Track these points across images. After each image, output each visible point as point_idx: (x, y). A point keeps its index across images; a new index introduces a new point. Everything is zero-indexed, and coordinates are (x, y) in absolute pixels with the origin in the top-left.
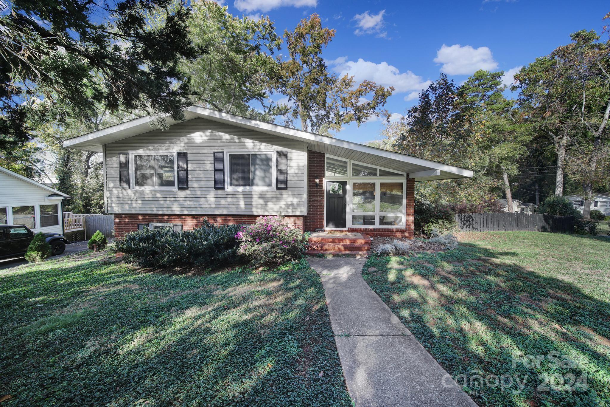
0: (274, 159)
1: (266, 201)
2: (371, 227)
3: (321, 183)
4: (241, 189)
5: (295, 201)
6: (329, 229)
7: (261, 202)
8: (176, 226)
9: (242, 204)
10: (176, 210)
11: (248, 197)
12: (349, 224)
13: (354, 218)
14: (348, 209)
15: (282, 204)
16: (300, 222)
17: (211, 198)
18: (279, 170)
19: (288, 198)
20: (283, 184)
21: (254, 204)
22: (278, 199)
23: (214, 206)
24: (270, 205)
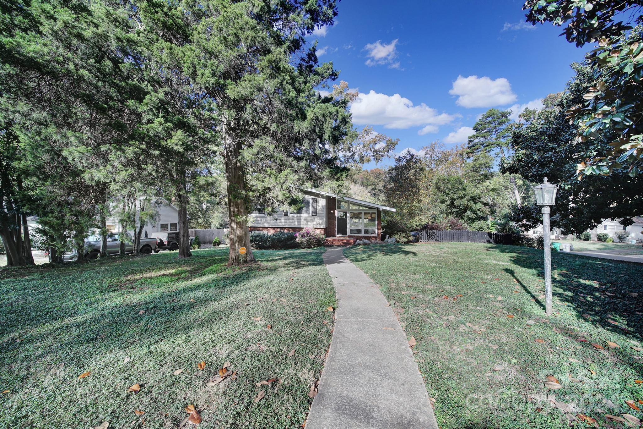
0: (311, 202)
1: (307, 221)
2: (360, 235)
3: (334, 213)
4: (295, 216)
5: (321, 222)
6: (339, 236)
7: (305, 222)
8: (265, 232)
9: (296, 223)
10: (266, 225)
11: (299, 219)
12: (349, 233)
13: (351, 230)
14: (348, 226)
15: (315, 223)
16: (323, 232)
17: (283, 220)
18: (313, 207)
19: (317, 220)
20: (315, 214)
21: (302, 223)
22: (313, 221)
23: (283, 224)
24: (309, 223)
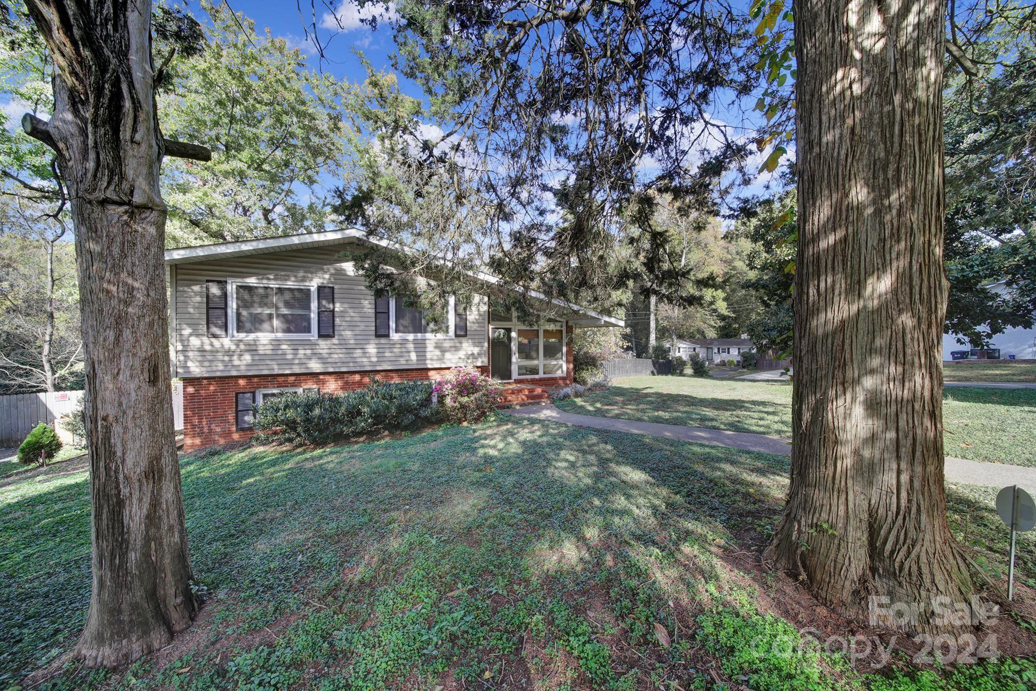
0: (452, 304)
1: (443, 351)
2: (537, 377)
4: (410, 336)
5: (476, 350)
7: (438, 352)
8: (310, 388)
9: (413, 356)
10: (315, 366)
11: (420, 347)
12: (515, 375)
13: (520, 368)
14: (514, 359)
15: (462, 354)
17: (372, 349)
18: (457, 314)
19: (467, 347)
20: (462, 331)
21: (429, 355)
22: (457, 349)
23: (374, 359)
24: (448, 355)
